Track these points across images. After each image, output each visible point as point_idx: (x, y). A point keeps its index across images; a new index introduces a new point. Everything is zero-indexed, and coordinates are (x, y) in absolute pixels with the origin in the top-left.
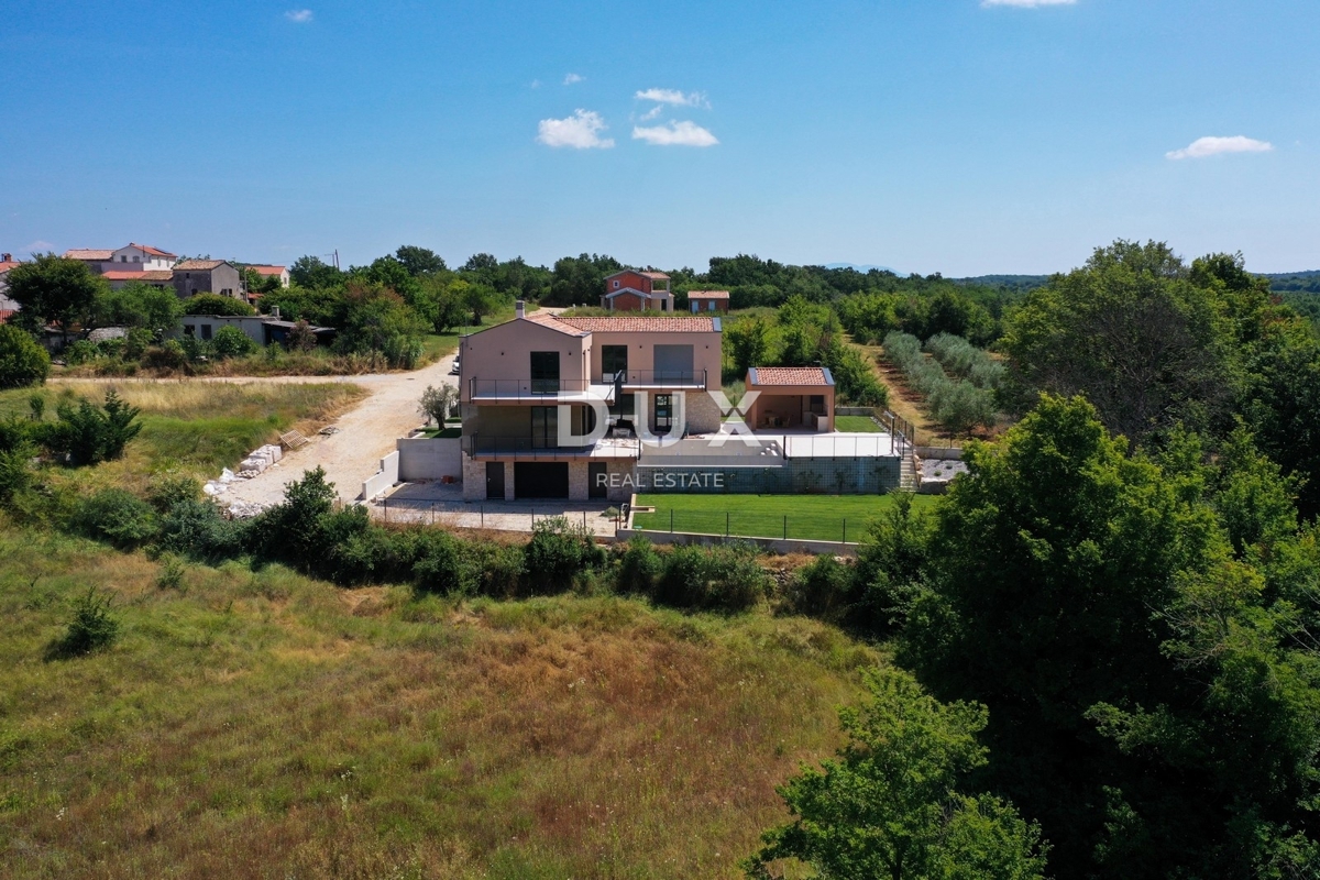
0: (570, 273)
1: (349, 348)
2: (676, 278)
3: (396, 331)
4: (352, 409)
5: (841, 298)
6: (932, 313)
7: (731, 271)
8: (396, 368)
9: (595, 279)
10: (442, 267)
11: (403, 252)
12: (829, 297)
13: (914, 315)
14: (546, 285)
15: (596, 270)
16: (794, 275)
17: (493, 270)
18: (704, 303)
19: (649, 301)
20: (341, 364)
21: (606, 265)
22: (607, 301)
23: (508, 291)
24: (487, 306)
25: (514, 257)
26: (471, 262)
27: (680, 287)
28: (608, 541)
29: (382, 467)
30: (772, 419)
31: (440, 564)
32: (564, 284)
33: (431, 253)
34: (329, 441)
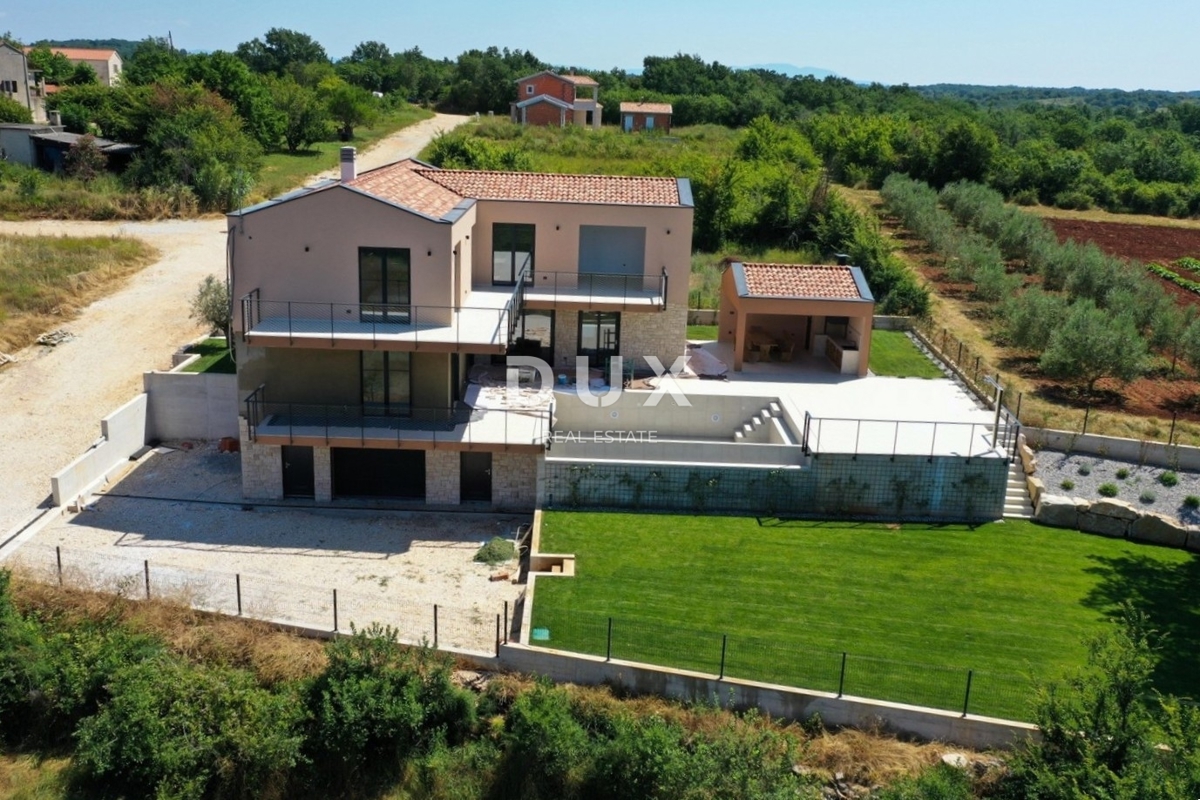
0: (474, 72)
1: (146, 180)
2: (604, 80)
3: (213, 159)
4: (116, 289)
5: (808, 117)
6: (944, 149)
7: (669, 75)
8: (210, 211)
9: (504, 80)
10: (322, 58)
11: (273, 36)
12: (793, 115)
13: (918, 151)
14: (448, 83)
15: (506, 69)
16: (745, 82)
17: (384, 62)
18: (639, 117)
19: (571, 114)
20: (131, 204)
21: (519, 62)
22: (519, 110)
23: (396, 91)
24: (360, 115)
25: (410, 48)
26: (358, 51)
27: (610, 94)
28: (481, 667)
29: (105, 434)
30: (766, 347)
31: (116, 751)
32: (466, 84)
33: (308, 39)
34: (48, 360)
